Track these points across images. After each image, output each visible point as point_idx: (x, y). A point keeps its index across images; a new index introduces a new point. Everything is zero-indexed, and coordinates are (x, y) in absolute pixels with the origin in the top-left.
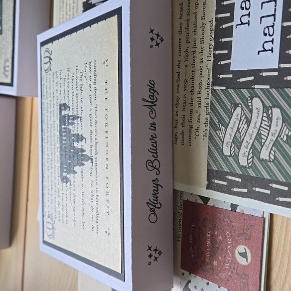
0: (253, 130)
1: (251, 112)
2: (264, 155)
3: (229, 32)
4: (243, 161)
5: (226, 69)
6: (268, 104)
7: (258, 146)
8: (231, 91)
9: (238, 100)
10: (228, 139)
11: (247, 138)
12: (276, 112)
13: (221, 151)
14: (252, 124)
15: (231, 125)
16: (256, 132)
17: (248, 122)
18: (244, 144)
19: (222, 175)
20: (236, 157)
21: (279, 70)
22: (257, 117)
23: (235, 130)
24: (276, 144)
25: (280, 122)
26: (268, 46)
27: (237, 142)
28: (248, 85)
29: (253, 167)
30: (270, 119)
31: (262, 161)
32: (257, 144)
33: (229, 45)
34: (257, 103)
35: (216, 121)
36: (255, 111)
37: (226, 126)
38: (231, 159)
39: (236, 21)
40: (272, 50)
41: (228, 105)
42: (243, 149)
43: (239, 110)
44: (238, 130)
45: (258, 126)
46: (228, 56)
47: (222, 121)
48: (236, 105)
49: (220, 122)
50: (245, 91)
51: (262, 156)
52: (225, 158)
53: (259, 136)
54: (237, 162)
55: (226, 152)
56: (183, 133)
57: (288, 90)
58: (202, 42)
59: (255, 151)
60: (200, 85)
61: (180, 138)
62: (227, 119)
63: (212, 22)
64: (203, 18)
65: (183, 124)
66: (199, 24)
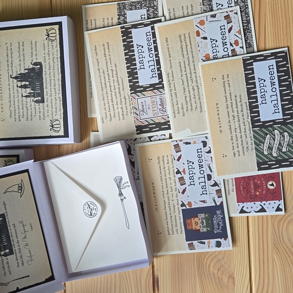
0: (277, 142)
1: (275, 135)
2: (284, 150)
3: (257, 107)
4: (275, 155)
5: (259, 121)
6: (282, 131)
7: (281, 148)
8: (263, 129)
9: (267, 132)
10: (265, 148)
11: (275, 145)
12: (286, 134)
13: (263, 154)
14: (276, 140)
15: (266, 142)
16: (278, 143)
17: (274, 139)
18: (274, 148)
19: (265, 163)
20: (271, 154)
21: (283, 119)
22: (277, 137)
23: (268, 144)
24: (288, 145)
25: (288, 137)
26: (277, 111)
27: (270, 148)
28: (271, 126)
29: (280, 156)
30: (284, 136)
31: (283, 153)
32: (280, 147)
33: (258, 112)
34: (276, 132)
35: (258, 142)
37: (264, 143)
38: (269, 156)
39: (259, 103)
40: (279, 112)
41: (263, 135)
42: (274, 150)
43: (268, 136)
44: (270, 143)
45: (279, 140)
46: (259, 116)
48: (267, 134)
49: (260, 142)
50: (270, 128)
51: (283, 151)
52: (265, 156)
53: (280, 144)
54: (273, 156)
55: (266, 153)
56: (239, 151)
57: (289, 125)
58: (242, 111)
59: (279, 150)
60: (245, 129)
61: (237, 153)
62: (263, 141)
63: (246, 103)
64: (240, 102)
65: (238, 147)
66: (239, 104)
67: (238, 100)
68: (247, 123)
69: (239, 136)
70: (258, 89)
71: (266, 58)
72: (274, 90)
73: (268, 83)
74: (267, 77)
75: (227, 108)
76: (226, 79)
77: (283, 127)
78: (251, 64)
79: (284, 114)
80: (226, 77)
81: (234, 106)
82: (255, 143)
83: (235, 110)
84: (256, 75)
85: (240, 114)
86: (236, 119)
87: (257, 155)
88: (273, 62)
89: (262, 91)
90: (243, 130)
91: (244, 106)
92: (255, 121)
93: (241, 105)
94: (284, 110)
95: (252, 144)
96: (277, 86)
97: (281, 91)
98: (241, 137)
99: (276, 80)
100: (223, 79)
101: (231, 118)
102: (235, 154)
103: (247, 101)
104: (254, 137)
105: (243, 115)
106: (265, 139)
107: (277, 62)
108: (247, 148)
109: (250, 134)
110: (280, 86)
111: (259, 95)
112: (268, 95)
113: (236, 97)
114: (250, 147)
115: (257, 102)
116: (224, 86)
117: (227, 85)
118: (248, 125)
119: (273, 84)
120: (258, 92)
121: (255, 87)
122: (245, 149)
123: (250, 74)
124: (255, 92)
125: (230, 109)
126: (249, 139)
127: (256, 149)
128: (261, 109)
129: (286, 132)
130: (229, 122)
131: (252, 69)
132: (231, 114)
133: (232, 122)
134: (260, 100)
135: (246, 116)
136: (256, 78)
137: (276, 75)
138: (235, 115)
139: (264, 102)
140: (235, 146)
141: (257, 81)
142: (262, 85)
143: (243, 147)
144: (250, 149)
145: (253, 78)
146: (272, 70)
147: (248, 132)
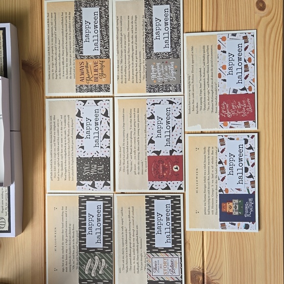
0: (96, 265)
1: (95, 260)
2: (100, 272)
3: (85, 236)
4: (93, 275)
5: (85, 247)
6: (101, 258)
8: (87, 254)
9: (90, 257)
10: (87, 269)
11: (94, 268)
12: (103, 260)
13: (84, 273)
14: (95, 264)
15: (88, 264)
17: (94, 263)
19: (85, 280)
20: (90, 274)
21: (103, 248)
22: (97, 262)
24: (104, 269)
25: (105, 263)
26: (99, 241)
27: (90, 270)
28: (93, 252)
29: (97, 276)
30: (102, 262)
32: (97, 270)
33: (85, 240)
34: (96, 257)
35: (82, 263)
36: (96, 260)
37: (86, 265)
38: (88, 275)
39: (87, 233)
40: (100, 243)
41: (86, 258)
42: (93, 271)
43: (90, 260)
44: (90, 266)
45: (98, 264)
46: (85, 243)
47: (84, 263)
48: (89, 258)
50: (92, 254)
51: (100, 273)
52: (86, 275)
53: (98, 267)
54: (91, 276)
55: (86, 273)
56: (67, 268)
57: (107, 254)
58: (73, 237)
59: (97, 272)
60: (74, 251)
61: (65, 269)
62: (86, 263)
63: (77, 231)
64: (73, 230)
65: (66, 265)
66: (72, 231)
67: (72, 228)
68: (75, 247)
69: (68, 256)
70: (87, 222)
71: (96, 199)
72: (99, 225)
73: (95, 218)
74: (95, 214)
75: (63, 233)
76: (64, 210)
77: (102, 254)
78: (85, 202)
79: (104, 245)
80: (64, 208)
81: (68, 232)
82: (80, 264)
83: (68, 235)
84: (87, 211)
85: (72, 239)
86: (68, 242)
87: (80, 273)
88: (101, 203)
89: (90, 224)
90: (72, 252)
91: (75, 233)
92: (82, 246)
93: (73, 232)
94: (104, 241)
95: (77, 264)
96: (102, 222)
97: (104, 227)
98: (70, 257)
99: (102, 218)
100: (63, 209)
101: (65, 241)
102: (63, 270)
103: (78, 230)
104: (80, 259)
105: (73, 241)
106: (87, 261)
107: (104, 204)
108: (73, 266)
109: (77, 255)
110: (104, 222)
111: (87, 227)
112: (94, 228)
113: (70, 225)
114: (76, 266)
115: (85, 232)
116: (63, 216)
117: (64, 215)
118: (77, 249)
119: (99, 220)
120: (87, 224)
121: (85, 220)
122: (72, 267)
123: (83, 209)
124: (85, 224)
125: (65, 234)
126: (75, 260)
127: (80, 268)
128: (88, 237)
129: (104, 258)
130: (63, 244)
131: (85, 206)
132: (65, 238)
133: (65, 244)
134: (87, 230)
135: (75, 241)
136: (87, 213)
137: (102, 213)
138: (68, 239)
139: (90, 233)
140: (65, 263)
141: (87, 215)
142: (90, 219)
143: (70, 265)
144: (75, 268)
145: (85, 213)
146: (99, 209)
147: (75, 254)
